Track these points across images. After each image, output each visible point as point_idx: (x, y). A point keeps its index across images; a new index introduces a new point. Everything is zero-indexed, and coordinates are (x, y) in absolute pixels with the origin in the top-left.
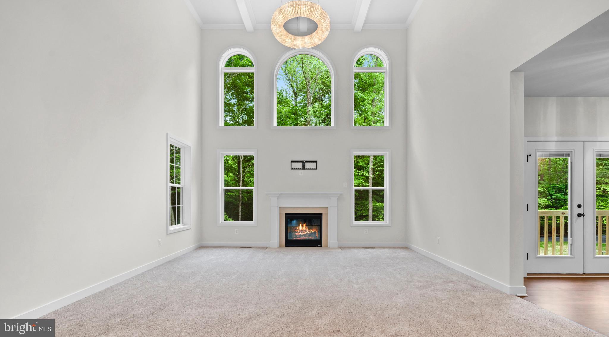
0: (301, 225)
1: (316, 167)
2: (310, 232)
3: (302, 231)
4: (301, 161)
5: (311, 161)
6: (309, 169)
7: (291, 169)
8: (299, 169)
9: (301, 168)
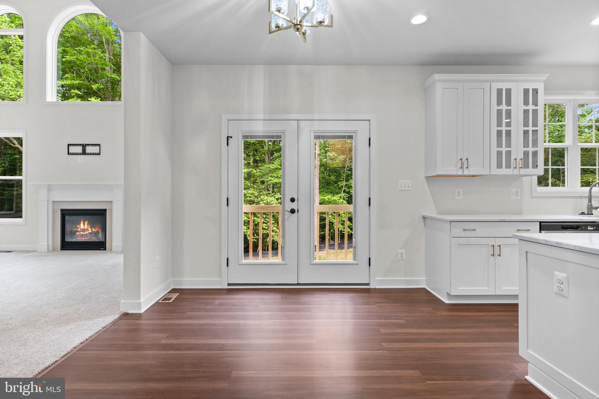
0: (82, 223)
1: (99, 152)
2: (92, 231)
3: (84, 230)
4: (80, 145)
5: (93, 145)
6: (91, 154)
7: (69, 154)
8: (78, 154)
9: (81, 153)
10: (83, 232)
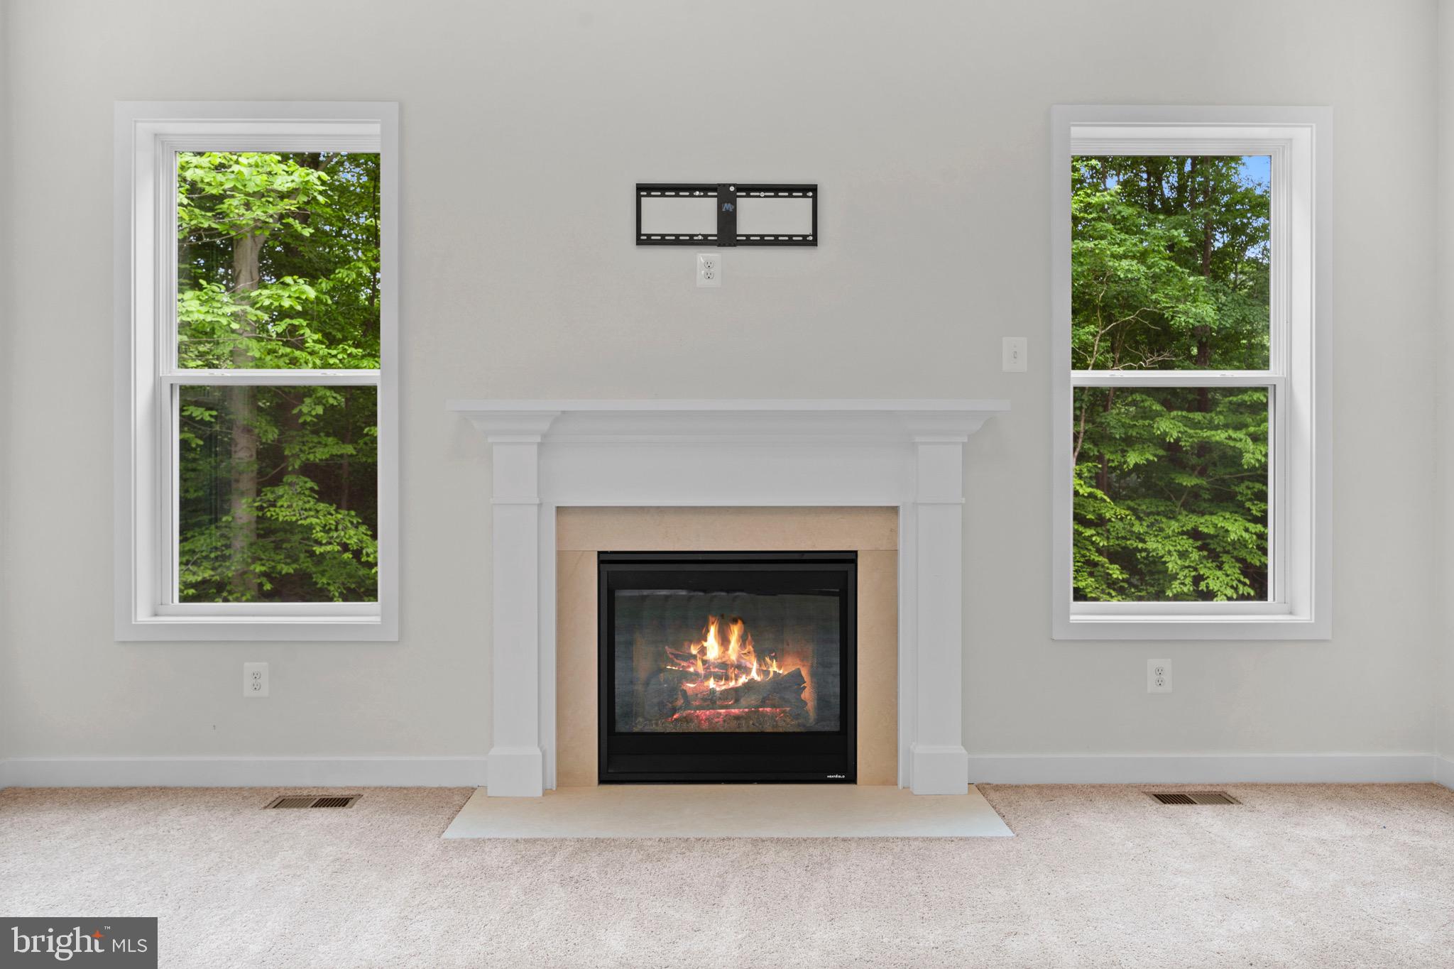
0: (713, 630)
1: (809, 231)
2: (767, 673)
3: (724, 670)
4: (705, 189)
5: (776, 190)
6: (763, 241)
7: (640, 242)
8: (692, 241)
9: (705, 236)
10: (718, 678)
